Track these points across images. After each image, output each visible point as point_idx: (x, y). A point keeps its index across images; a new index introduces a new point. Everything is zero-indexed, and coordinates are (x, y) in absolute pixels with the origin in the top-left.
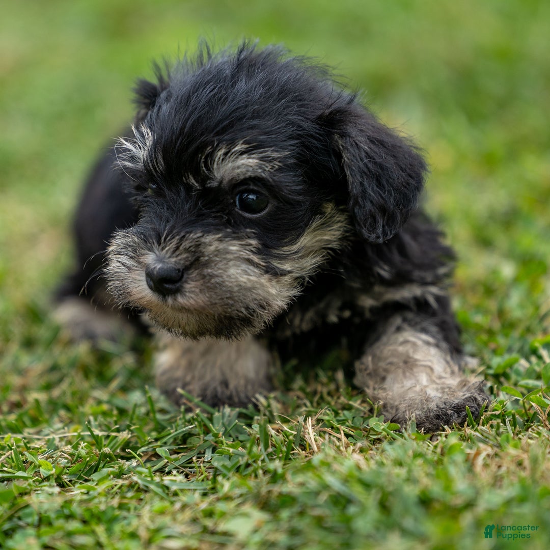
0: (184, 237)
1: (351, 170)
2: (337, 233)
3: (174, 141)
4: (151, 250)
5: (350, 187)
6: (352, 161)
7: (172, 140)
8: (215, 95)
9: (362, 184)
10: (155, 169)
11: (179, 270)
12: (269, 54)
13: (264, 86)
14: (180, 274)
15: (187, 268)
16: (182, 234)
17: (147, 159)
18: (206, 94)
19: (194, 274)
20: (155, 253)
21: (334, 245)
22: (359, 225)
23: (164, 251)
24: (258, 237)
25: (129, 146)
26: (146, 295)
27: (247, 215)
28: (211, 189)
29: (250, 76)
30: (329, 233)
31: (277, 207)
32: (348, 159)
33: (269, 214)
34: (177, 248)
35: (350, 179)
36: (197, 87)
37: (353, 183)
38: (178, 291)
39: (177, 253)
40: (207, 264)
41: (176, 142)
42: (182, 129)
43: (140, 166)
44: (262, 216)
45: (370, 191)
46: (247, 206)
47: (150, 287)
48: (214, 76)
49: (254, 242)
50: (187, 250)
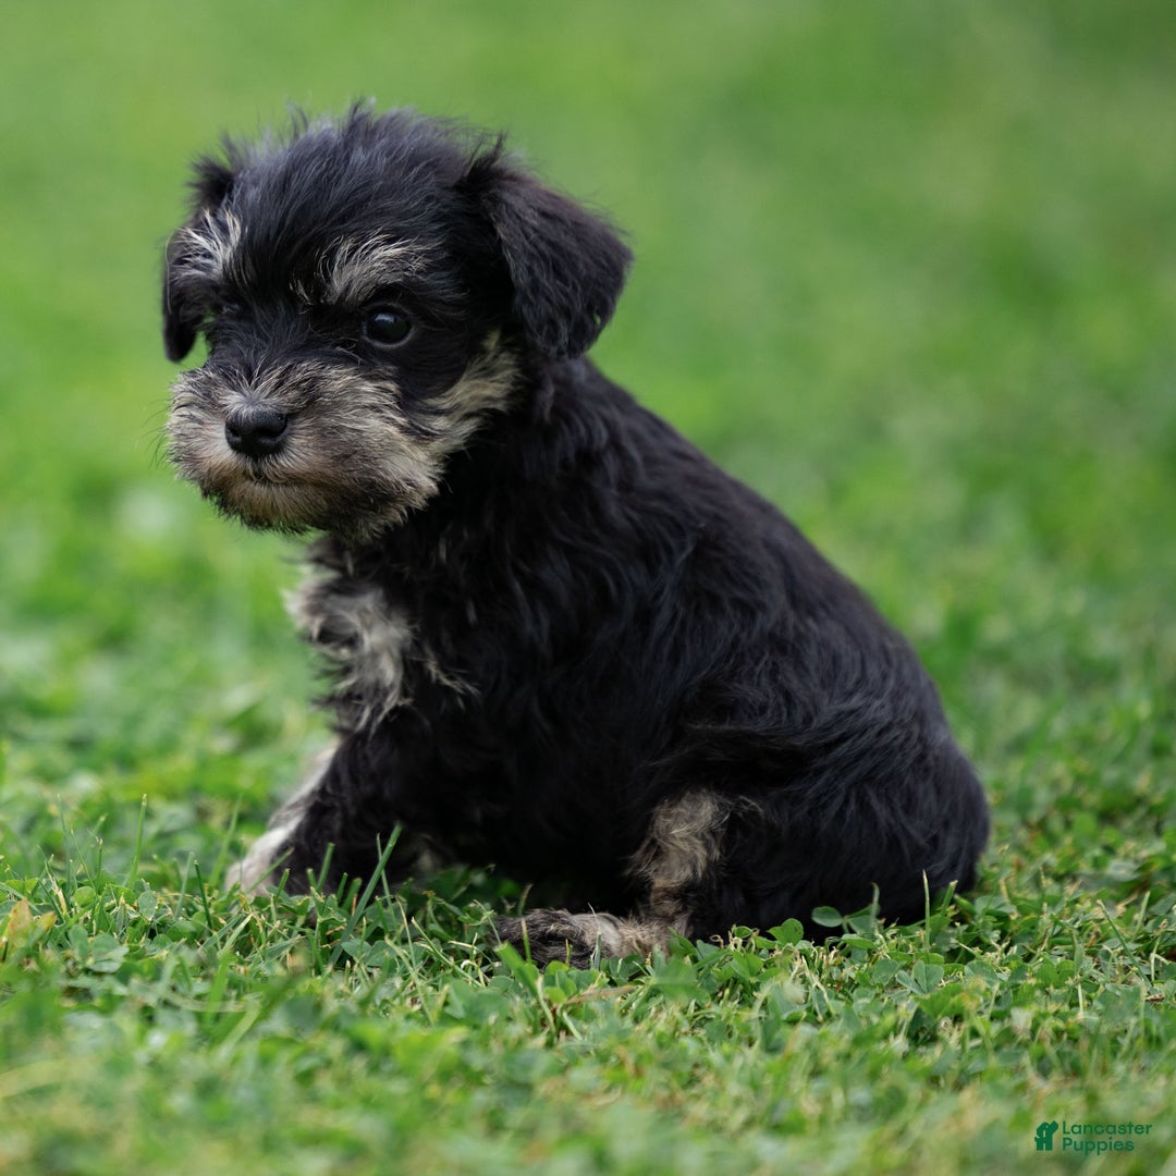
0: (290, 367)
1: (513, 252)
2: (504, 386)
3: (271, 238)
4: (236, 388)
5: (513, 276)
6: (511, 236)
7: (268, 236)
8: (321, 174)
9: (530, 270)
12: (392, 119)
13: (387, 156)
14: (283, 421)
15: (294, 414)
16: (288, 363)
17: (231, 262)
18: (312, 171)
19: (303, 424)
20: (242, 393)
21: (500, 406)
22: (531, 332)
23: (259, 388)
24: (396, 379)
25: (200, 239)
27: (378, 344)
28: (327, 306)
29: (367, 146)
32: (506, 235)
33: (411, 344)
35: (512, 265)
36: (296, 165)
37: (517, 269)
38: (278, 449)
39: (280, 390)
40: (324, 411)
41: (275, 239)
42: (282, 224)
43: (218, 269)
44: (400, 348)
45: (544, 280)
46: (380, 332)
47: (233, 447)
48: (319, 149)
50: (296, 386)
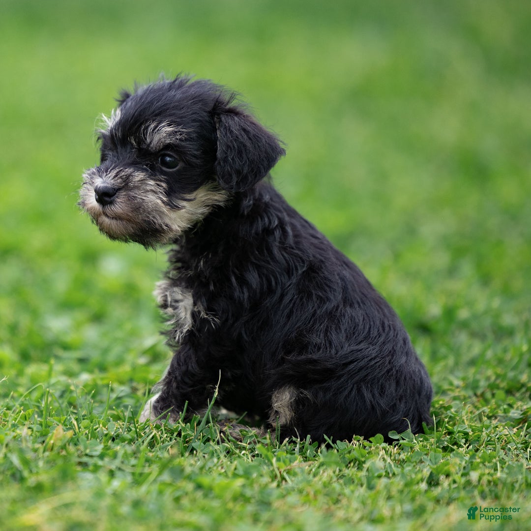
4: (101, 176)
10: (116, 134)
11: (114, 189)
14: (115, 192)
15: (119, 189)
16: (121, 169)
17: (113, 128)
19: (122, 193)
21: (221, 204)
23: (108, 176)
24: (167, 182)
25: (106, 119)
26: (93, 202)
27: (164, 169)
28: (143, 149)
30: (219, 195)
31: (184, 168)
34: (116, 176)
40: (130, 189)
43: (109, 130)
44: (173, 171)
47: (97, 200)
49: (164, 185)
50: (121, 177)
